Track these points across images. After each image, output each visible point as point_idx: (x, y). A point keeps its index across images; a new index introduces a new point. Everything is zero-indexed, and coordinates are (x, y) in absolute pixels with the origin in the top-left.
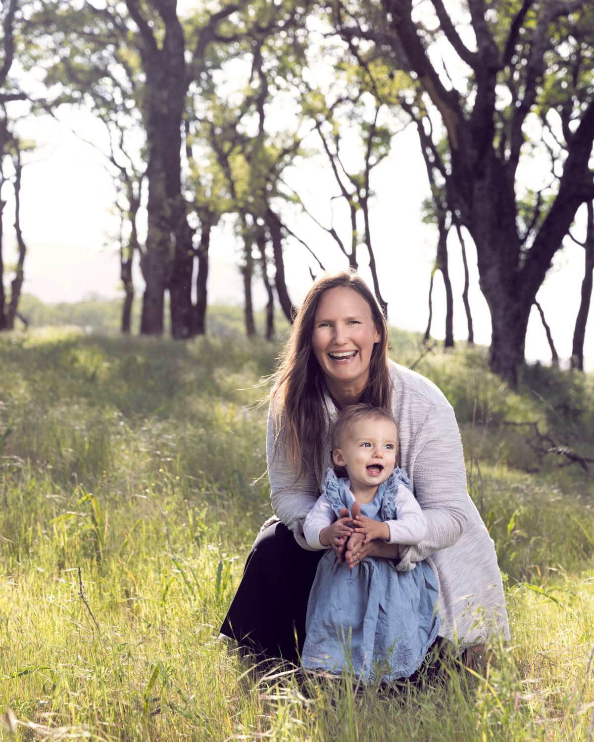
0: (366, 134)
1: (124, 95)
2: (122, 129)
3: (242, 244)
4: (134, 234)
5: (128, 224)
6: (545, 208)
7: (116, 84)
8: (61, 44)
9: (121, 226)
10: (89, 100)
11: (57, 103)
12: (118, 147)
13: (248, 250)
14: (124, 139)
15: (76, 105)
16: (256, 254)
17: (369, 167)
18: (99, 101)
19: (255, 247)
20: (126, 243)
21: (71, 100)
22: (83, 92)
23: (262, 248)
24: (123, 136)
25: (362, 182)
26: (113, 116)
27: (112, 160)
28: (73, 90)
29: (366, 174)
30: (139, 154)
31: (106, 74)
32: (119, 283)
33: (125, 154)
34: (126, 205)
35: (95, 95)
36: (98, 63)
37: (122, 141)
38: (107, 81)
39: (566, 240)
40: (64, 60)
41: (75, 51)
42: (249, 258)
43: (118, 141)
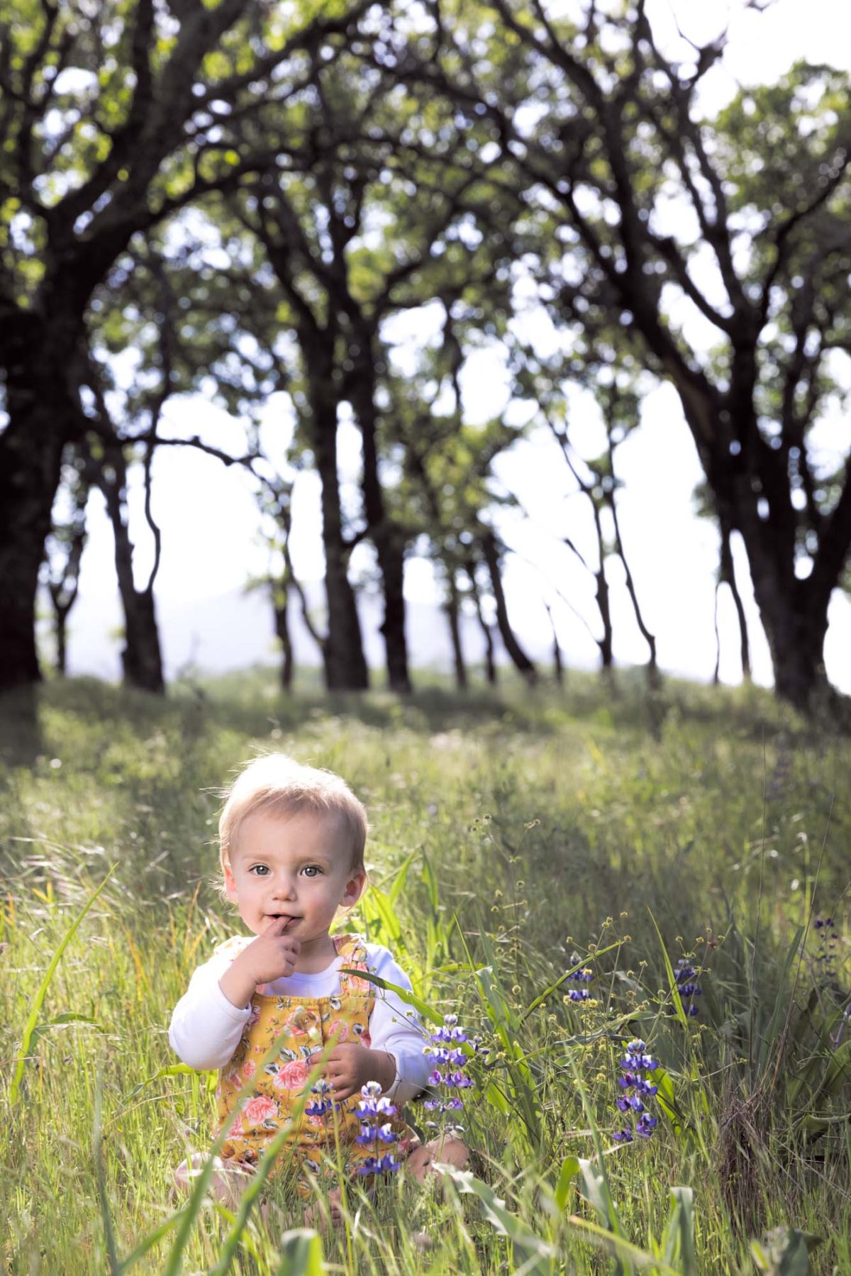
0: (606, 400)
13: (451, 578)
17: (613, 445)
19: (461, 574)
23: (471, 575)
25: (603, 469)
29: (609, 455)
42: (453, 590)
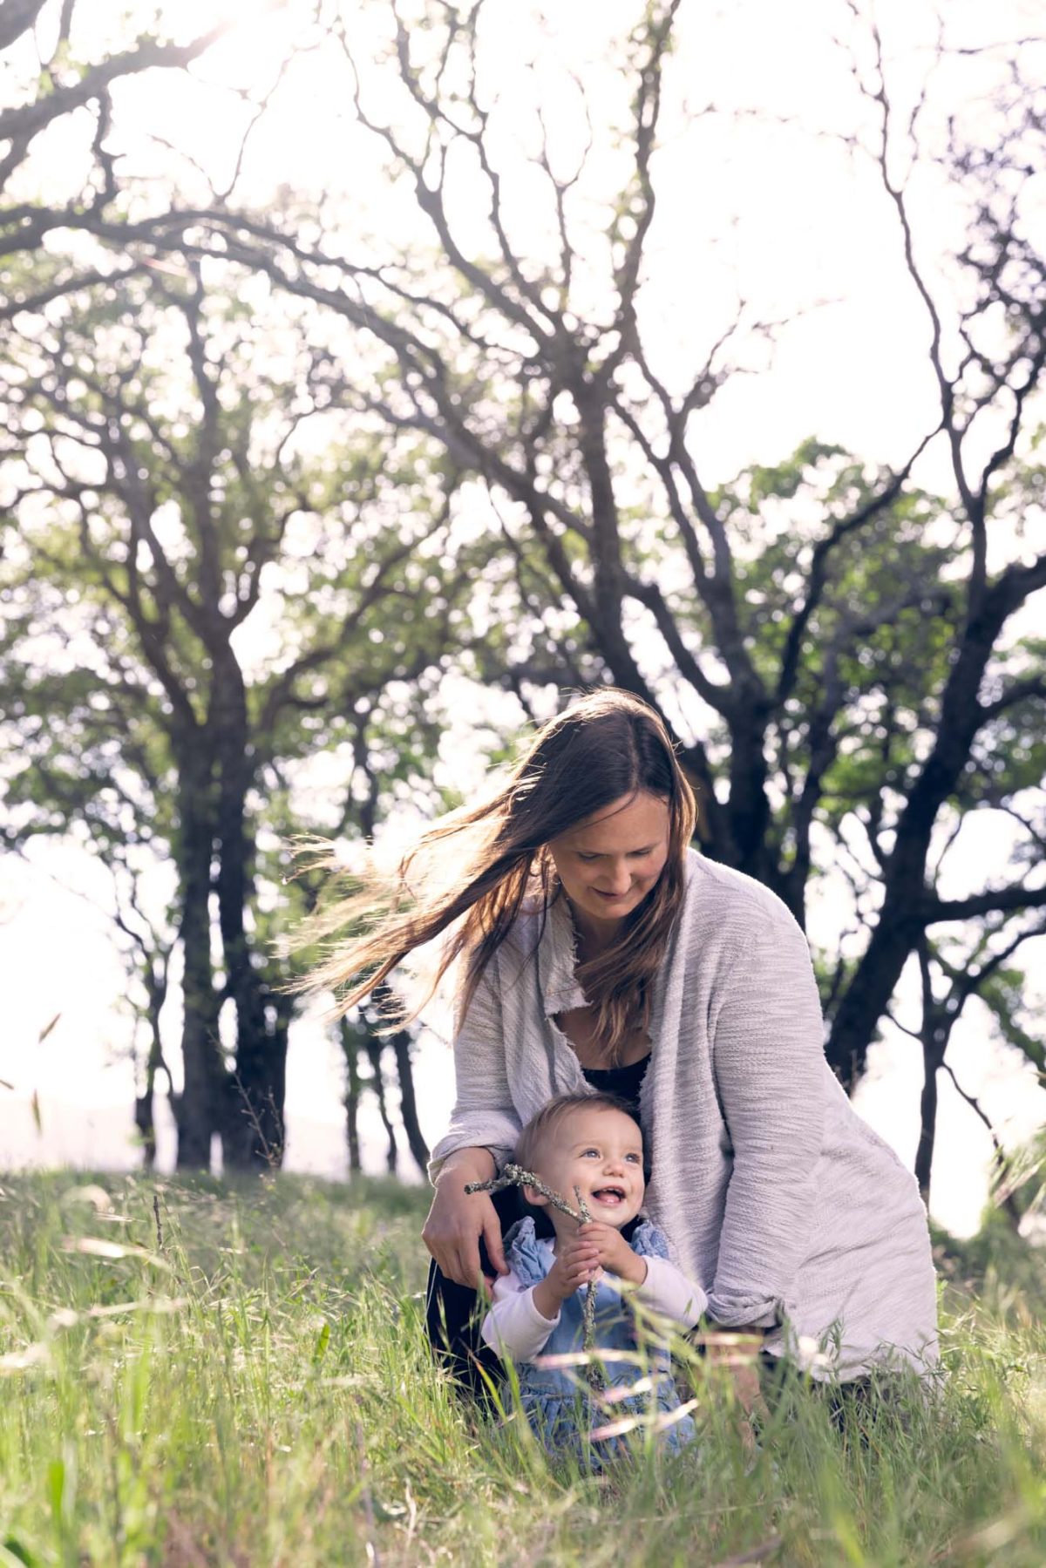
1: (139, 816)
2: (135, 874)
3: (341, 1057)
4: (157, 1048)
5: (146, 1028)
6: (847, 979)
7: (123, 799)
8: (35, 736)
9: (135, 1032)
10: (79, 827)
11: (27, 832)
12: (129, 904)
13: (352, 1064)
14: (138, 890)
15: (56, 836)
16: (365, 1070)
18: (98, 829)
19: (363, 1058)
20: (143, 1059)
21: (50, 830)
22: (68, 814)
23: (375, 1060)
24: (135, 884)
26: (119, 851)
27: (119, 922)
28: (52, 812)
30: (163, 915)
31: (109, 783)
32: (131, 1129)
33: (141, 913)
34: (143, 998)
35: (90, 820)
36: (96, 766)
37: (134, 893)
38: (108, 794)
39: (883, 1024)
40: (37, 762)
41: (58, 748)
42: (354, 1080)
43: (129, 894)
